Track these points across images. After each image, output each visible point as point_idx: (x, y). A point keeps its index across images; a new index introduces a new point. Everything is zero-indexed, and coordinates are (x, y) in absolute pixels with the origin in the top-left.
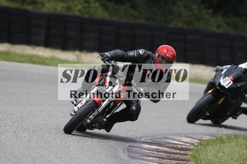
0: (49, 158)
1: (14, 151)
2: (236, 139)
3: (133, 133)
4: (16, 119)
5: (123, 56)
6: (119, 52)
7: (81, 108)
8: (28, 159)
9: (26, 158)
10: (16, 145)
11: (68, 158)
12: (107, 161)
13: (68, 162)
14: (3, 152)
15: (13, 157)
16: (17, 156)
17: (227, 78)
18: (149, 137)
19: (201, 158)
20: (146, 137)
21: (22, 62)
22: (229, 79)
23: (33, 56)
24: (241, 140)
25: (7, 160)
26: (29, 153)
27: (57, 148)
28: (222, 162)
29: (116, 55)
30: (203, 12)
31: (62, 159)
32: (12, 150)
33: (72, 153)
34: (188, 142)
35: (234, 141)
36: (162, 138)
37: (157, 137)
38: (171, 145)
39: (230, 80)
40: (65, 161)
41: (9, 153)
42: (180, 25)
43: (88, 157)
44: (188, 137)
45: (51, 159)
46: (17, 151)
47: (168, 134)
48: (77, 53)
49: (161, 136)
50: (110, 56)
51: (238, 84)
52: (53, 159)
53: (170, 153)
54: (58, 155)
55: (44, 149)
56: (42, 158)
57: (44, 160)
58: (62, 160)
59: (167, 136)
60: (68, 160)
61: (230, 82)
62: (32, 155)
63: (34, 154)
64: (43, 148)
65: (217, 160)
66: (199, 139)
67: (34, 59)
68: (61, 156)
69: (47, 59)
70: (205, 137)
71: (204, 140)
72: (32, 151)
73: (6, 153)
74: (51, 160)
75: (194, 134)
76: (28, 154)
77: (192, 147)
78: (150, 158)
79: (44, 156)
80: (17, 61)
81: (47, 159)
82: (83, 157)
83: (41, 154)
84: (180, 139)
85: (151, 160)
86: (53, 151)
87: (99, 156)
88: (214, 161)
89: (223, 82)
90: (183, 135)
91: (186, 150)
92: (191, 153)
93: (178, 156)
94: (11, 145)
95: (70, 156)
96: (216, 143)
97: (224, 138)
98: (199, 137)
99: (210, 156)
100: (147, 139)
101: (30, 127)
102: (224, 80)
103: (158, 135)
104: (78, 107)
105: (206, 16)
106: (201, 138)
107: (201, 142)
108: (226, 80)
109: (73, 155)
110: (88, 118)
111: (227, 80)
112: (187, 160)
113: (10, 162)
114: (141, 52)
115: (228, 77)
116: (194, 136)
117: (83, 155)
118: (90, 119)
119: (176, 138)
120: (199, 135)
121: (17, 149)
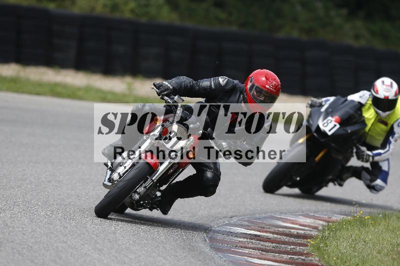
0: (82, 251)
1: (25, 239)
2: (385, 219)
3: (219, 210)
4: (29, 187)
5: (192, 87)
6: (185, 80)
7: (124, 174)
8: (49, 252)
9: (45, 250)
10: (30, 230)
11: (114, 250)
12: (176, 256)
13: (114, 256)
14: (8, 241)
15: (23, 248)
16: (31, 247)
17: (330, 118)
18: (245, 216)
19: (330, 251)
20: (241, 216)
21: (38, 94)
22: (333, 119)
23: (57, 85)
24: (393, 221)
25: (14, 253)
26: (50, 242)
27: (95, 233)
28: (363, 257)
29: (181, 87)
30: (333, 13)
31: (103, 252)
32: (23, 237)
33: (120, 242)
34: (307, 224)
35: (383, 223)
36: (265, 218)
37: (257, 216)
38: (280, 229)
39: (336, 121)
40: (109, 256)
41: (18, 242)
42: (295, 34)
43: (146, 249)
44: (307, 216)
45: (85, 252)
46: (31, 238)
47: (275, 212)
48: (128, 79)
49: (264, 215)
50: (171, 87)
51: (348, 128)
52: (88, 252)
53: (279, 242)
54: (97, 245)
55: (74, 236)
56: (71, 250)
57: (75, 253)
58: (104, 254)
59: (273, 215)
60: (114, 253)
61: (335, 126)
62: (55, 245)
63: (59, 244)
64: (74, 234)
65: (355, 254)
66: (325, 219)
67: (59, 89)
68: (102, 247)
69: (79, 89)
70: (336, 217)
71: (334, 222)
72: (56, 239)
73: (12, 242)
74: (86, 254)
75: (317, 212)
76: (49, 244)
77: (314, 233)
78: (247, 251)
79: (75, 246)
80: (30, 93)
81: (79, 252)
82: (137, 248)
83: (69, 243)
84: (294, 219)
85: (248, 253)
86: (89, 240)
87: (163, 247)
88: (350, 256)
89: (323, 125)
90: (300, 213)
91: (305, 237)
92: (312, 242)
93: (292, 247)
94: (21, 230)
95: (117, 247)
96: (353, 226)
97: (366, 218)
98: (326, 217)
99: (344, 246)
100: (242, 220)
101: (52, 200)
102: (325, 121)
103: (259, 214)
104: (119, 174)
105: (338, 21)
106: (329, 218)
107: (330, 224)
108: (329, 121)
109: (121, 245)
110: (136, 192)
111: (330, 123)
112: (306, 254)
113: (20, 257)
114: (222, 80)
115: (332, 117)
116: (318, 216)
117: (137, 246)
118: (139, 194)
119: (289, 218)
120: (325, 213)
121: (30, 236)
